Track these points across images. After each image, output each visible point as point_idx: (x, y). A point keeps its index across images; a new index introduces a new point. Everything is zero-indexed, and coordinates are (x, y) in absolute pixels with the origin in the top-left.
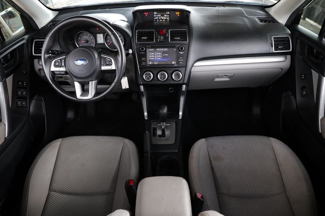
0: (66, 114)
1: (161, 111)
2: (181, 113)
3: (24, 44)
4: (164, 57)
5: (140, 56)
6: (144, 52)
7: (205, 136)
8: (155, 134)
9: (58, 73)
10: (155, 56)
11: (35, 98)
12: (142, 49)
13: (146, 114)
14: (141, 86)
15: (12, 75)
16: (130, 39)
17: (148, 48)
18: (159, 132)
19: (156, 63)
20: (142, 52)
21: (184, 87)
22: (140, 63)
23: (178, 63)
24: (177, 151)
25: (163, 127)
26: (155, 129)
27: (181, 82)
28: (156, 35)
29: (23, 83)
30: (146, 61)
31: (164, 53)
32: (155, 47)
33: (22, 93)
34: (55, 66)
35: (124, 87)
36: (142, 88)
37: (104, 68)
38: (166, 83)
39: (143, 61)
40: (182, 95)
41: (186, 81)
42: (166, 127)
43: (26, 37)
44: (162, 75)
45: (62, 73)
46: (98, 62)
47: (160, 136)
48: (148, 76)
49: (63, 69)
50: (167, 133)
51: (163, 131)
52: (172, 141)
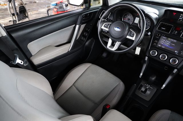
0: (102, 54)
1: (150, 78)
2: (164, 86)
3: (98, 11)
4: (171, 45)
5: (155, 39)
6: (158, 37)
7: (172, 110)
8: (140, 88)
9: (104, 30)
10: (165, 42)
11: (91, 39)
12: (159, 35)
13: (141, 74)
14: (146, 57)
15: (85, 24)
16: (154, 26)
17: (163, 36)
18: (143, 89)
19: (163, 47)
20: (157, 36)
21: (175, 70)
22: (153, 43)
23: (180, 53)
24: (147, 107)
25: (147, 88)
26: (142, 86)
27: (175, 66)
28: (173, 29)
29: (88, 30)
30: (157, 43)
31: (172, 42)
32: (168, 36)
33: (86, 34)
34: (105, 26)
35: (136, 53)
36: (147, 58)
37: (128, 37)
38: (163, 62)
39: (155, 43)
40: (172, 75)
41: (178, 67)
42: (149, 88)
43: (100, 8)
44: (163, 56)
45: (106, 31)
46: (126, 32)
47: (142, 91)
48: (154, 53)
49: (107, 29)
50: (148, 92)
51: (146, 90)
52: (148, 99)
